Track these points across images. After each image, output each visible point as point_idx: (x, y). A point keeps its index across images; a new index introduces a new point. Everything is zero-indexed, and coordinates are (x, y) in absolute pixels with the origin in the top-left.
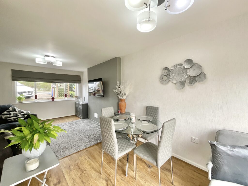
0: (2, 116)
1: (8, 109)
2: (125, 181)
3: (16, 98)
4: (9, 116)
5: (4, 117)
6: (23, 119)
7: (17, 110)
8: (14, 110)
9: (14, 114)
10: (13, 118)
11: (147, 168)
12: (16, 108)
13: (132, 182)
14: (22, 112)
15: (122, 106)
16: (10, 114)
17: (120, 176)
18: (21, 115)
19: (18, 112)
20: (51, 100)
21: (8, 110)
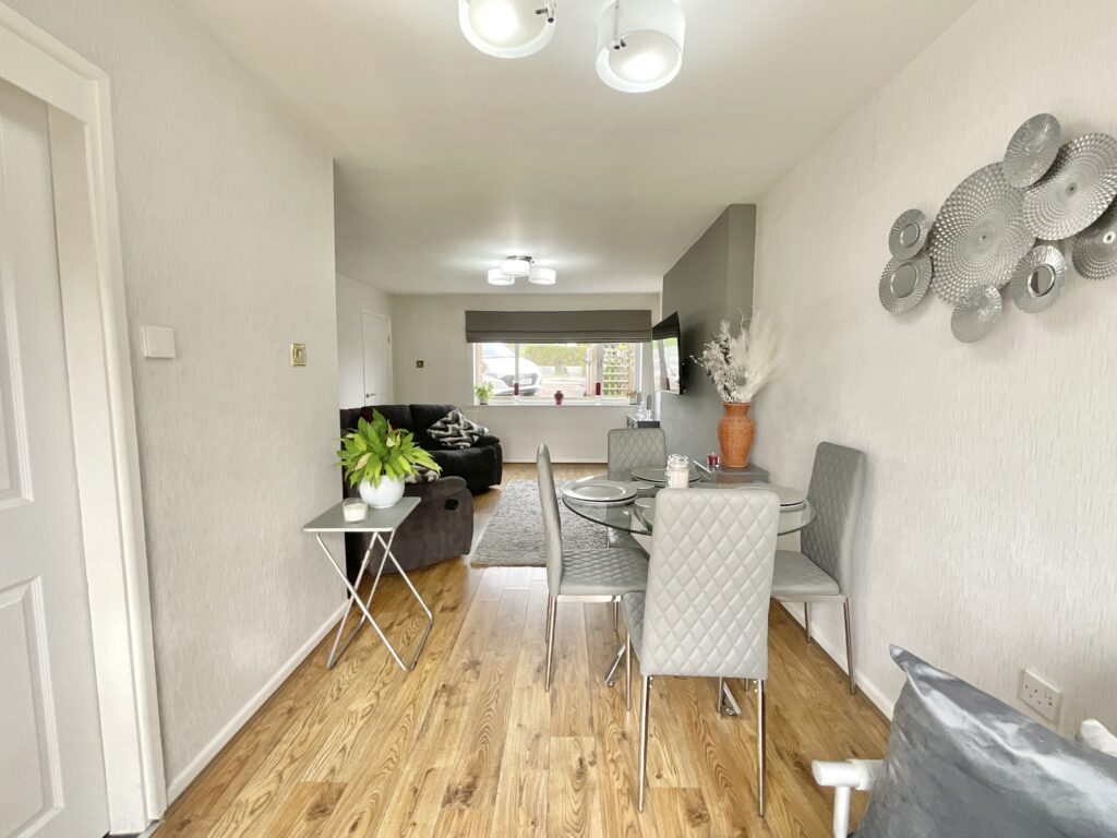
0: (433, 431)
1: (445, 415)
2: (594, 691)
3: (475, 391)
4: (442, 433)
5: (434, 433)
6: (468, 445)
7: (461, 422)
8: (457, 420)
9: (454, 429)
10: (450, 439)
11: (713, 707)
12: (460, 415)
13: (608, 708)
14: (471, 428)
15: (730, 439)
16: (446, 430)
17: (591, 671)
18: (467, 434)
19: (462, 427)
20: (553, 402)
21: (445, 419)
